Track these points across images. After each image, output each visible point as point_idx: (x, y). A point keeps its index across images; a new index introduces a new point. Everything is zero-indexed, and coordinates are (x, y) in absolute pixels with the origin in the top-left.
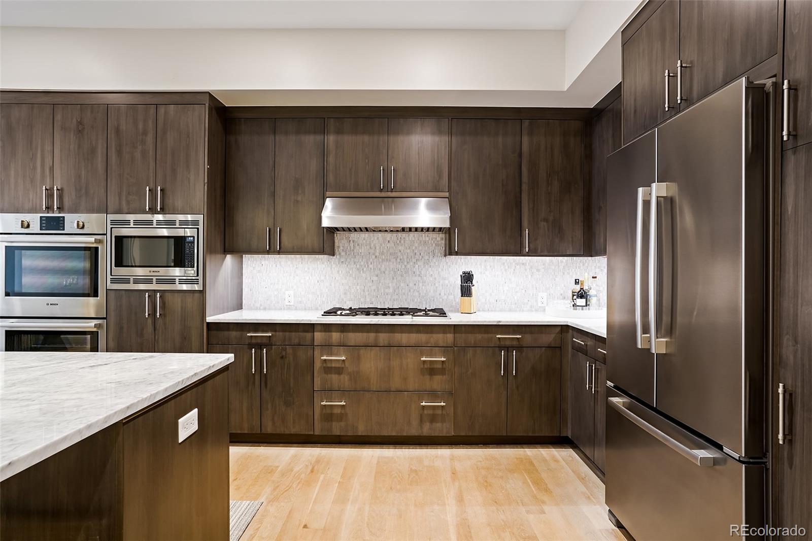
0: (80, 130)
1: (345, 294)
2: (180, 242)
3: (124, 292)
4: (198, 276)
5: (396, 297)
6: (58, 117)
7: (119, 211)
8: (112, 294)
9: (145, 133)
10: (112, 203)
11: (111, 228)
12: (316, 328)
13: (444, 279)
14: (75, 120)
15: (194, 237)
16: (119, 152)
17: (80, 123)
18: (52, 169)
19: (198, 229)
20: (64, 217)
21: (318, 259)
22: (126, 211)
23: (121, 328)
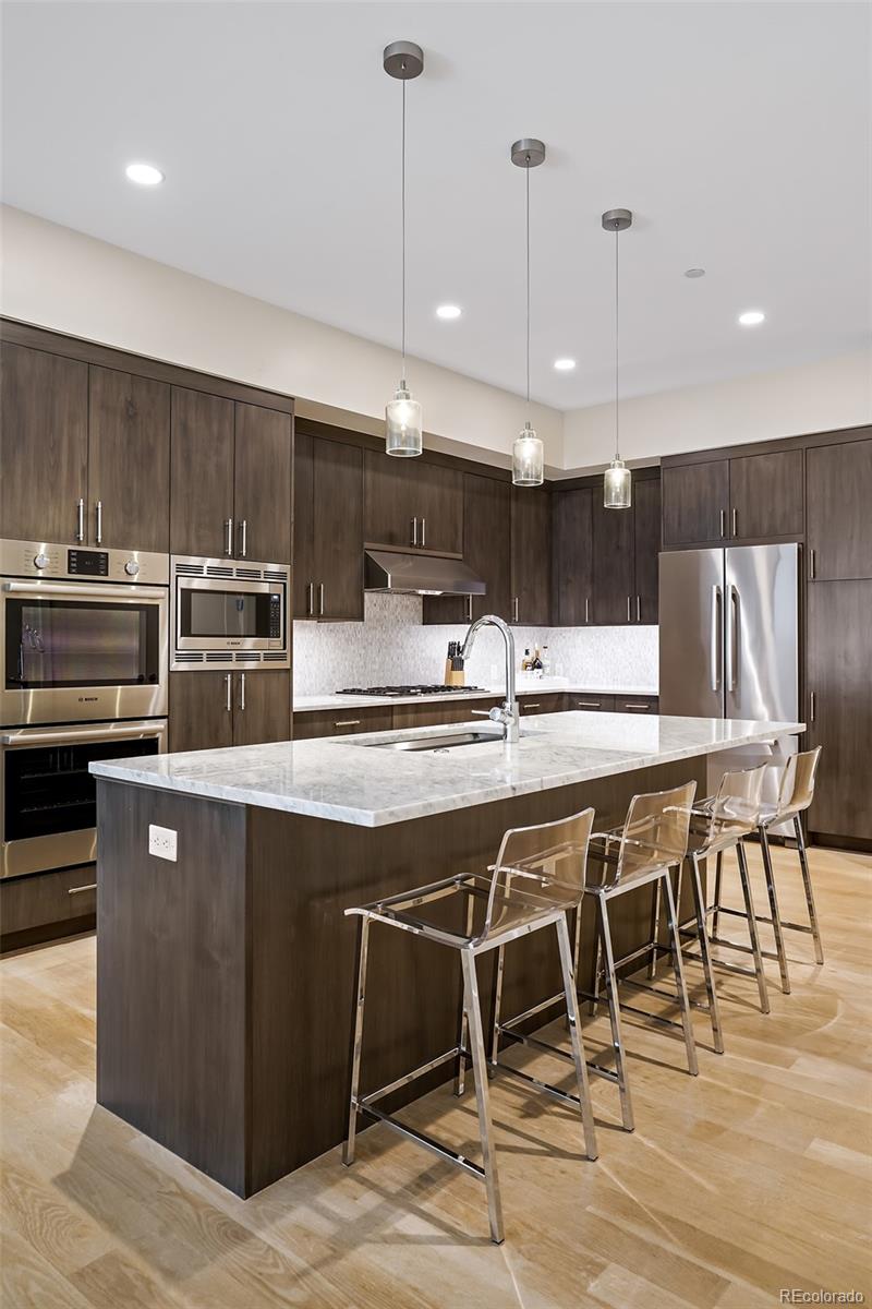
0: (131, 415)
1: (334, 672)
2: (263, 601)
3: (192, 675)
4: (285, 648)
5: (382, 674)
6: (97, 387)
7: (187, 552)
8: (176, 678)
9: (220, 439)
10: (178, 537)
11: (177, 576)
12: (395, 710)
13: (422, 651)
14: (122, 397)
15: (279, 596)
16: (187, 460)
17: (130, 404)
18: (86, 471)
19: (285, 584)
20: (107, 554)
21: (306, 626)
22: (195, 552)
23: (189, 731)
